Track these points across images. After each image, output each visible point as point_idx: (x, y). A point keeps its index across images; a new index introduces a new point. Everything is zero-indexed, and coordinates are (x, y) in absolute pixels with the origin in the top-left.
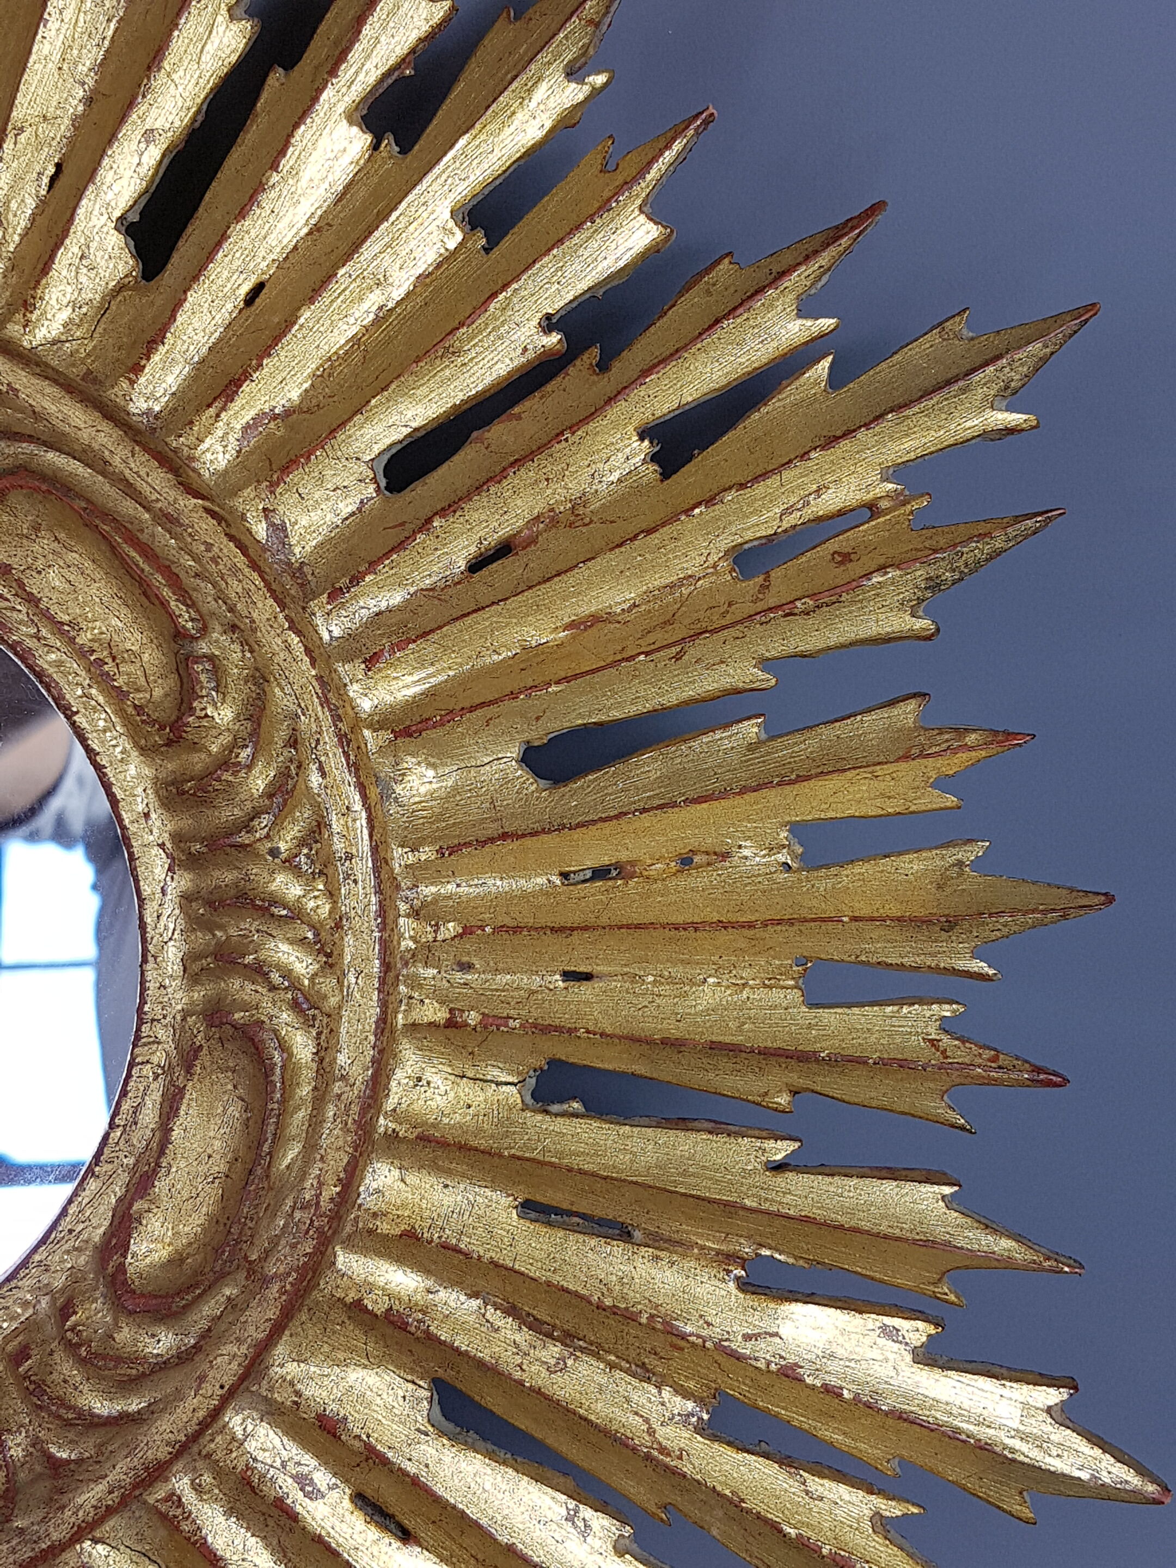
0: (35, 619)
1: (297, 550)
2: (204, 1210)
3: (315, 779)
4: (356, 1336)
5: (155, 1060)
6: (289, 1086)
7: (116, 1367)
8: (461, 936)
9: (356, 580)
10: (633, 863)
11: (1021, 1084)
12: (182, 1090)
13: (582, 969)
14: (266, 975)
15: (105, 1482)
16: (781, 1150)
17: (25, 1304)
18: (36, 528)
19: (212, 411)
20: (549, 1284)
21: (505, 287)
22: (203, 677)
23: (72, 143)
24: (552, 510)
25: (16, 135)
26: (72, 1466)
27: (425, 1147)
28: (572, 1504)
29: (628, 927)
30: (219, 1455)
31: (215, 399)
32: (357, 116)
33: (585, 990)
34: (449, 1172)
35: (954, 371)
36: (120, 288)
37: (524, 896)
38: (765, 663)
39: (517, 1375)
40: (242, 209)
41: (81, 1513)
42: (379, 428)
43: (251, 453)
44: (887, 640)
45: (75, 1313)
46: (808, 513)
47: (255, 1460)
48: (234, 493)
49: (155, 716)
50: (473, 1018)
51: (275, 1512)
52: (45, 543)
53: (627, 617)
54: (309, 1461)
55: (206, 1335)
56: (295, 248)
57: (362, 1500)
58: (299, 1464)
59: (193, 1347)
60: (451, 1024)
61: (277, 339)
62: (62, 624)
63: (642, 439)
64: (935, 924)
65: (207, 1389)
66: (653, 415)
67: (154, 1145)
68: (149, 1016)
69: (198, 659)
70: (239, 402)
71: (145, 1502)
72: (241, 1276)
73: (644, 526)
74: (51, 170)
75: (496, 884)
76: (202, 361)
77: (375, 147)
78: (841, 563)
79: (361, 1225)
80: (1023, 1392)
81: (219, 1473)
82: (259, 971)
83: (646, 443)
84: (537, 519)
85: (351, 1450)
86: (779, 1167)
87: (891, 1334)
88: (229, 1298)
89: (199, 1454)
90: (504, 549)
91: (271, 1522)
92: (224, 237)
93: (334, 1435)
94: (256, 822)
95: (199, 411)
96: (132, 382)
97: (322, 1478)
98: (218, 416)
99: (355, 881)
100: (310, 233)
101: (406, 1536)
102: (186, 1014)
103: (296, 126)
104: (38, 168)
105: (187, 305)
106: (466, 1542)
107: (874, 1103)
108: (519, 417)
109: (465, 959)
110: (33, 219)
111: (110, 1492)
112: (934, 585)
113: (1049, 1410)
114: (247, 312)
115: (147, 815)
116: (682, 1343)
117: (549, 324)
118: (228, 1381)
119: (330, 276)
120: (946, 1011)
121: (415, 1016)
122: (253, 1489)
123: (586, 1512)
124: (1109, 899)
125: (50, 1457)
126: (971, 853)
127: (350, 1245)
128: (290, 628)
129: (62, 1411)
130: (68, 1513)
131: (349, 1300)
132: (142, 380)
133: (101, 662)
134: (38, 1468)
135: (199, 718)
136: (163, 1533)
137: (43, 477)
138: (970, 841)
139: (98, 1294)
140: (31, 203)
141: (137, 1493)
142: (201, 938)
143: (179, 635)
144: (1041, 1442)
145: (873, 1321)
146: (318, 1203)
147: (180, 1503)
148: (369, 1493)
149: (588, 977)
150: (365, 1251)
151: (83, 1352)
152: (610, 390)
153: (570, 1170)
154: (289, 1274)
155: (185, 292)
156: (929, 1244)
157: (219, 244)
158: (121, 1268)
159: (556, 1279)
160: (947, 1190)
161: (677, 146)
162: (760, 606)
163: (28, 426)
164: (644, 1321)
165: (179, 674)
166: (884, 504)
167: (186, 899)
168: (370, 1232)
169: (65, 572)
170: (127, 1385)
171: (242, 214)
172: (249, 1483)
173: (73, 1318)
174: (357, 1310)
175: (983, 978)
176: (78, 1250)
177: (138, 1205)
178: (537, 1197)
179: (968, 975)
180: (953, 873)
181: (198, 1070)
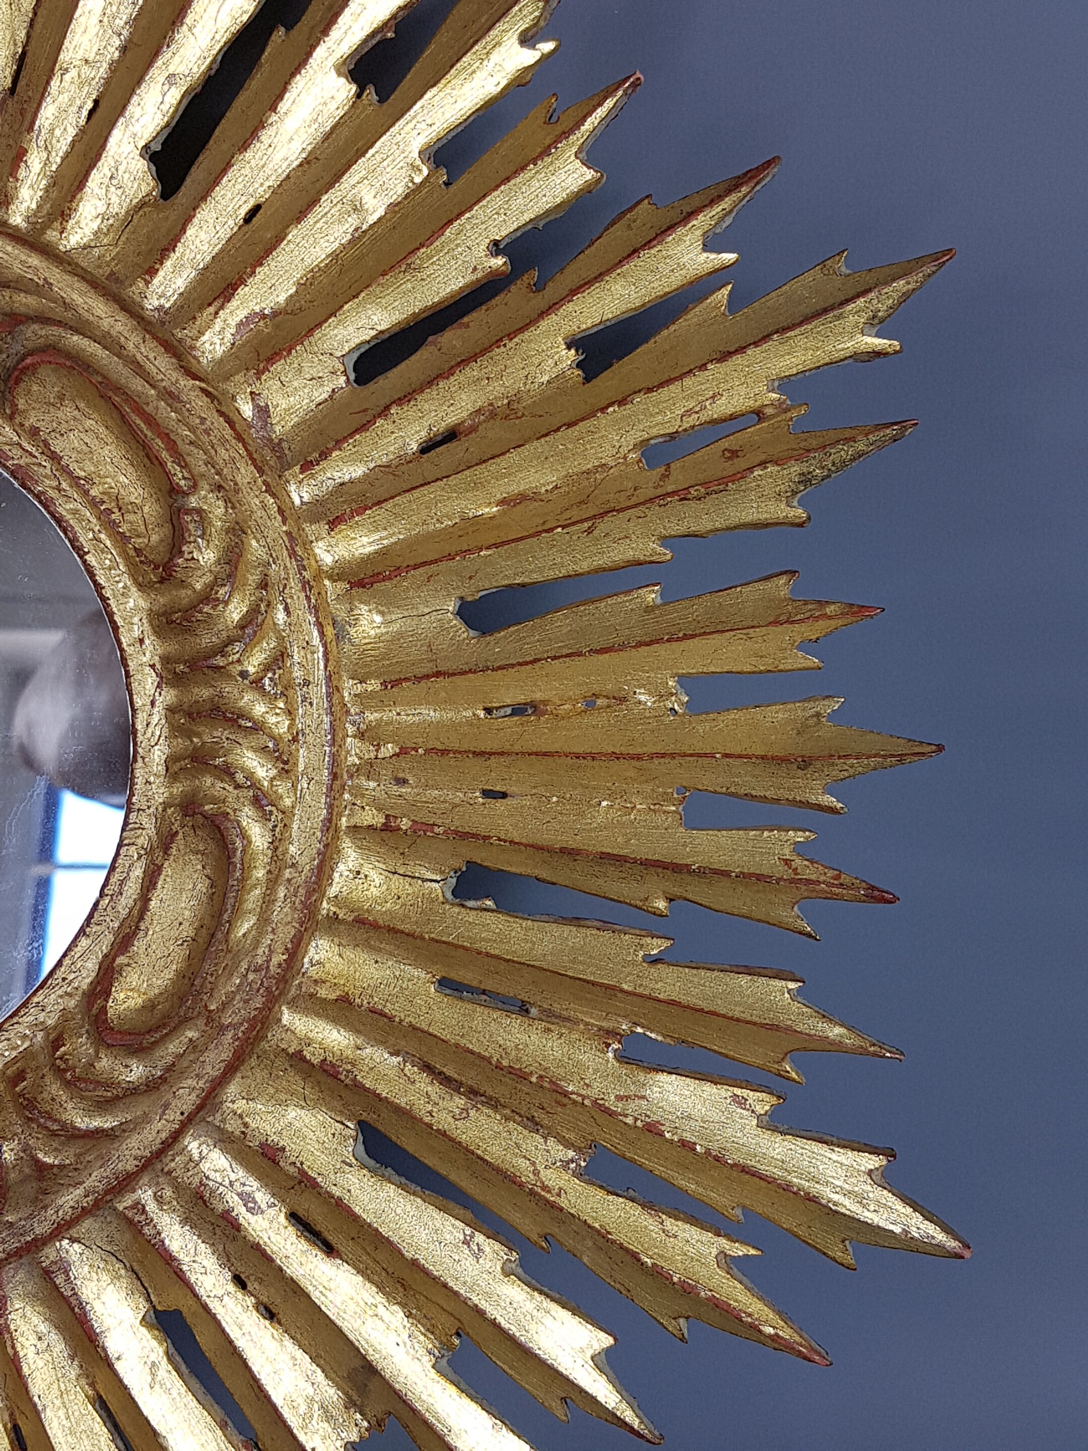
0: (57, 473)
1: (278, 428)
2: (174, 967)
3: (280, 616)
4: (296, 1082)
5: (140, 842)
6: (246, 869)
7: (94, 1090)
8: (397, 755)
9: (324, 455)
10: (545, 702)
11: (858, 899)
12: (160, 868)
13: (498, 788)
14: (232, 775)
15: (82, 1187)
16: (656, 946)
17: (24, 1037)
18: (61, 398)
19: (212, 309)
20: (457, 1045)
21: (459, 216)
22: (191, 527)
23: (108, 82)
24: (491, 405)
25: (62, 75)
26: (55, 1170)
27: (359, 928)
28: (468, 1231)
29: (537, 754)
30: (179, 1172)
31: (215, 299)
32: (345, 70)
33: (500, 806)
34: (379, 950)
35: (831, 301)
36: (142, 204)
37: (454, 726)
38: (665, 540)
39: (427, 1119)
40: (245, 143)
41: (60, 1213)
42: (350, 330)
43: (243, 345)
44: (766, 525)
45: (64, 1045)
46: (704, 417)
47: (207, 1178)
48: (227, 378)
49: (151, 557)
50: (405, 824)
51: (223, 1223)
52: (68, 412)
53: (550, 497)
54: (253, 1184)
55: (170, 1068)
56: (288, 177)
57: (294, 1217)
58: (244, 1185)
59: (160, 1077)
60: (386, 828)
61: (268, 252)
62: (79, 478)
63: (569, 348)
64: (792, 763)
65: (171, 1115)
66: (579, 328)
67: (135, 912)
68: (136, 807)
69: (189, 512)
70: (234, 303)
71: (115, 1209)
72: (201, 1022)
73: (566, 421)
74: (90, 105)
75: (431, 714)
76: (206, 268)
77: (359, 96)
78: (729, 458)
79: (304, 989)
80: (849, 1157)
81: (177, 1187)
82: (227, 772)
83: (573, 351)
84: (478, 411)
85: (286, 1174)
86: (655, 961)
87: (741, 1102)
88: (191, 1040)
89: (162, 1170)
90: (451, 435)
91: (218, 1232)
92: (228, 166)
93: (274, 1161)
94: (229, 649)
95: (201, 309)
96: (147, 283)
97: (262, 1197)
98: (217, 313)
99: (311, 704)
100: (301, 165)
101: (329, 1250)
102: (166, 805)
103: (293, 75)
104: (78, 103)
105: (195, 220)
107: (736, 911)
108: (467, 326)
109: (401, 775)
110: (73, 144)
111: (85, 1196)
112: (806, 480)
113: (870, 1173)
114: (246, 228)
115: (141, 641)
116: (565, 1101)
117: (496, 248)
118: (188, 1108)
119: (315, 201)
120: (800, 837)
121: (356, 820)
122: (205, 1202)
123: (480, 1238)
124: (940, 748)
125: (37, 1161)
126: (828, 707)
127: (293, 1004)
128: (266, 491)
129: (49, 1124)
130: (50, 1211)
131: (291, 1050)
132: (156, 281)
133: (109, 511)
134: (27, 1170)
135: (187, 560)
136: (128, 1236)
137: (68, 355)
138: (827, 697)
139: (83, 1031)
140: (72, 132)
141: (108, 1198)
142: (181, 743)
143: (173, 491)
144: (861, 1199)
145: (725, 1091)
146: (268, 967)
147: (144, 1211)
148: (301, 1213)
149: (504, 795)
150: (306, 1011)
151: (68, 1075)
152: (544, 306)
153: (479, 953)
154: (242, 1024)
155: (194, 209)
156: (774, 1028)
157: (224, 171)
158: (104, 1010)
159: (463, 1042)
160: (792, 985)
161: (609, 103)
162: (660, 491)
163: (59, 312)
164: (534, 1079)
165: (172, 524)
166: (769, 411)
167: (171, 710)
168: (312, 996)
169: (82, 436)
170: (103, 1106)
171: (244, 147)
172: (202, 1197)
173: (63, 1049)
174: (297, 1060)
175: (832, 810)
176: (69, 995)
177: (121, 960)
178: (454, 975)
179: (820, 808)
180: (811, 722)
181: (174, 851)
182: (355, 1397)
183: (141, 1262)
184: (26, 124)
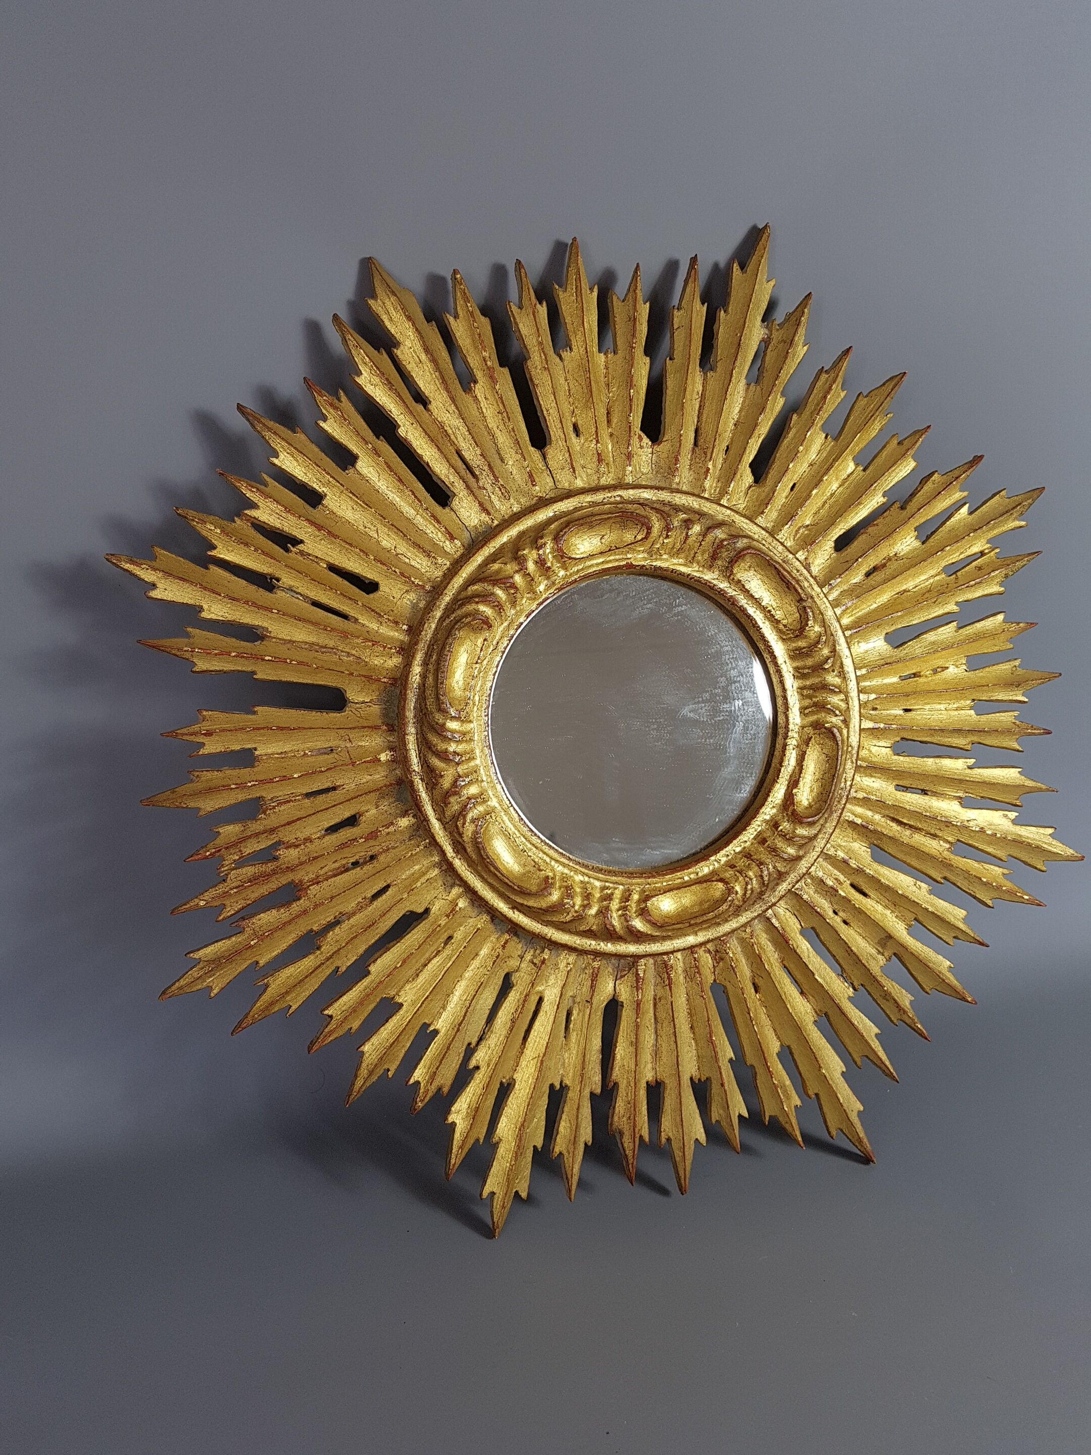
0: (747, 598)
2: (814, 791)
3: (839, 647)
4: (852, 832)
5: (793, 743)
8: (875, 699)
10: (920, 672)
11: (1040, 734)
12: (804, 753)
13: (909, 708)
16: (971, 762)
17: (759, 826)
19: (786, 525)
20: (908, 809)
21: (872, 484)
23: (731, 438)
24: (889, 556)
25: (719, 438)
27: (870, 769)
29: (921, 693)
30: (813, 873)
31: (789, 523)
32: (824, 429)
33: (909, 714)
34: (877, 776)
35: (1007, 508)
36: (750, 486)
37: (891, 684)
38: (957, 604)
39: (898, 840)
42: (837, 530)
43: (798, 539)
44: (991, 595)
46: (967, 554)
47: (823, 873)
48: (796, 553)
49: (791, 628)
50: (881, 726)
51: (831, 890)
52: (752, 572)
53: (914, 590)
54: (839, 875)
55: (819, 830)
57: (852, 885)
58: (836, 875)
59: (816, 834)
60: (874, 728)
61: (806, 501)
62: (757, 599)
63: (915, 532)
64: (1007, 686)
65: (817, 849)
66: (919, 524)
67: (797, 771)
70: (795, 522)
71: (791, 891)
73: (923, 559)
74: (726, 448)
75: (884, 680)
76: (783, 508)
77: (826, 438)
78: (978, 570)
79: (854, 796)
80: (1042, 830)
84: (884, 559)
85: (854, 869)
86: (970, 768)
87: (1006, 816)
90: (875, 569)
91: (828, 894)
92: (787, 468)
93: (846, 865)
94: (828, 661)
95: (783, 526)
96: (762, 517)
97: (842, 879)
98: (789, 527)
100: (809, 466)
101: (865, 895)
102: (803, 727)
103: (807, 432)
104: (723, 448)
105: (777, 491)
106: (887, 894)
108: (877, 525)
109: (876, 707)
110: (722, 464)
112: (1006, 576)
113: (1050, 835)
114: (792, 494)
115: (786, 663)
116: (949, 825)
118: (822, 846)
119: (821, 480)
120: (1016, 713)
121: (864, 726)
122: (824, 883)
123: (919, 883)
124: (1060, 674)
126: (1017, 663)
128: (824, 597)
130: (777, 893)
131: (850, 820)
133: (770, 611)
135: (809, 627)
136: (794, 901)
137: (756, 550)
138: (1016, 659)
139: (785, 820)
142: (807, 702)
143: (801, 600)
144: (1050, 844)
145: (1001, 813)
147: (802, 889)
148: (855, 883)
149: (910, 710)
150: (854, 804)
151: (787, 837)
152: (905, 517)
153: (911, 773)
155: (776, 487)
156: (1018, 786)
157: (787, 471)
158: (794, 810)
159: (911, 808)
160: (1020, 770)
162: (957, 585)
163: (741, 533)
165: (801, 613)
166: (987, 551)
167: (800, 689)
168: (855, 798)
169: (757, 581)
171: (793, 460)
172: (823, 881)
174: (852, 824)
175: (1025, 702)
176: (774, 807)
177: (794, 791)
178: (901, 783)
179: (1020, 702)
180: (1014, 669)
181: (810, 745)
182: (880, 949)
183: (797, 911)
184: (708, 457)
